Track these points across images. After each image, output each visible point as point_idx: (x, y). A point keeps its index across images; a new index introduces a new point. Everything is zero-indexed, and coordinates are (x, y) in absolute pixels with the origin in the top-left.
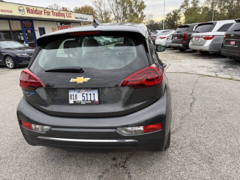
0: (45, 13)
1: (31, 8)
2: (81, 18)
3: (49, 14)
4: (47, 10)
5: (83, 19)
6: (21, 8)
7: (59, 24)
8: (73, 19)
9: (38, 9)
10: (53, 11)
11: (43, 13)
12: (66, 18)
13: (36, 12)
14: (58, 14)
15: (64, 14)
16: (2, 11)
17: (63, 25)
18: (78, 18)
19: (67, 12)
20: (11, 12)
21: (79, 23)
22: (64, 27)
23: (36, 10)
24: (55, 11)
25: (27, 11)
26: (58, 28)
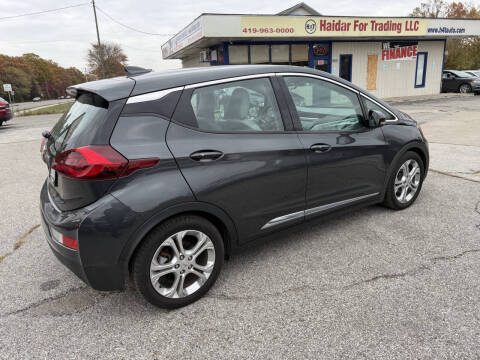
0: (355, 26)
1: (329, 20)
2: (444, 30)
3: (363, 27)
4: (361, 21)
5: (453, 30)
6: (310, 23)
8: (421, 32)
9: (343, 21)
10: (373, 22)
11: (352, 27)
12: (404, 33)
13: (337, 26)
14: (383, 27)
15: (400, 25)
16: (278, 30)
17: (397, 47)
18: (436, 30)
19: (409, 20)
20: (292, 30)
21: (443, 40)
22: (398, 51)
23: (339, 24)
24: (378, 21)
25: (323, 25)
26: (383, 55)
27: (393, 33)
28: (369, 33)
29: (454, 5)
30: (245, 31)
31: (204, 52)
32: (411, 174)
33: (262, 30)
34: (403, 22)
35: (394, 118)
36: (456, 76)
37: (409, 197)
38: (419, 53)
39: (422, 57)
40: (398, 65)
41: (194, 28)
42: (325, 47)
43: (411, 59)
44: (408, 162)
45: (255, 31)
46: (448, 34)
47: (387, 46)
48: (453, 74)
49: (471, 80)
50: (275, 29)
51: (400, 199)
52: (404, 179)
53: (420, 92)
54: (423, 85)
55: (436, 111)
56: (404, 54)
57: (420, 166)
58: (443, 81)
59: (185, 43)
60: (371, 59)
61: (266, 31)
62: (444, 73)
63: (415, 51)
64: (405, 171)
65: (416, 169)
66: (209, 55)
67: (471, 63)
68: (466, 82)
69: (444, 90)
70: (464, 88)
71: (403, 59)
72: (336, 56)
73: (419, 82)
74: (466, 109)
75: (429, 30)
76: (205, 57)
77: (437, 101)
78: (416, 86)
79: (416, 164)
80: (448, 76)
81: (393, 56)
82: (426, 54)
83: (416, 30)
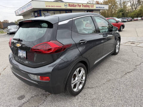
0: (78, 6)
1: (71, 4)
2: (100, 7)
3: (80, 6)
4: (79, 4)
6: (66, 4)
7: (86, 11)
8: (94, 8)
9: (75, 4)
10: (82, 5)
11: (77, 6)
13: (73, 6)
14: (85, 6)
15: (89, 6)
19: (91, 4)
23: (74, 5)
24: (84, 4)
25: (69, 5)
27: (88, 8)
28: (82, 8)
29: (97, 1)
30: (47, 6)
31: (33, 13)
33: (52, 6)
34: (90, 5)
41: (29, 5)
42: (70, 12)
50: (55, 6)
59: (25, 10)
66: (34, 14)
76: (33, 15)
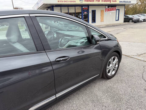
16: (70, 1)
17: (110, 7)
18: (122, 2)
20: (75, 2)
21: (124, 5)
22: (110, 9)
26: (106, 10)
32: (114, 62)
35: (105, 37)
36: (128, 17)
37: (114, 73)
38: (117, 10)
39: (118, 11)
40: (110, 13)
42: (87, 7)
43: (115, 11)
44: (113, 57)
45: (62, 2)
46: (126, 3)
47: (107, 7)
48: (127, 16)
49: (133, 18)
51: (109, 74)
52: (111, 65)
53: (117, 22)
54: (118, 20)
55: (122, 29)
56: (112, 10)
57: (118, 58)
58: (124, 18)
60: (102, 11)
61: (66, 1)
62: (125, 16)
63: (115, 9)
64: (111, 62)
65: (116, 60)
67: (132, 13)
68: (131, 19)
69: (125, 22)
70: (131, 21)
71: (112, 11)
72: (90, 11)
73: (117, 19)
74: (132, 28)
75: (120, 2)
77: (123, 25)
78: (116, 20)
79: (116, 58)
80: (126, 17)
81: (109, 10)
82: (119, 10)
83: (116, 2)
